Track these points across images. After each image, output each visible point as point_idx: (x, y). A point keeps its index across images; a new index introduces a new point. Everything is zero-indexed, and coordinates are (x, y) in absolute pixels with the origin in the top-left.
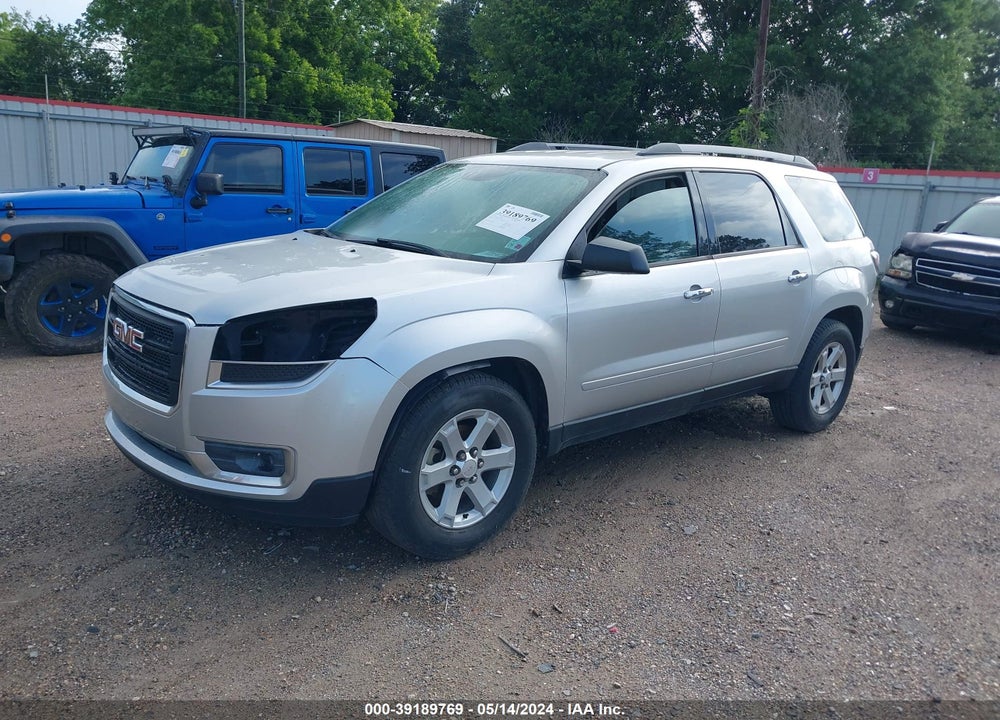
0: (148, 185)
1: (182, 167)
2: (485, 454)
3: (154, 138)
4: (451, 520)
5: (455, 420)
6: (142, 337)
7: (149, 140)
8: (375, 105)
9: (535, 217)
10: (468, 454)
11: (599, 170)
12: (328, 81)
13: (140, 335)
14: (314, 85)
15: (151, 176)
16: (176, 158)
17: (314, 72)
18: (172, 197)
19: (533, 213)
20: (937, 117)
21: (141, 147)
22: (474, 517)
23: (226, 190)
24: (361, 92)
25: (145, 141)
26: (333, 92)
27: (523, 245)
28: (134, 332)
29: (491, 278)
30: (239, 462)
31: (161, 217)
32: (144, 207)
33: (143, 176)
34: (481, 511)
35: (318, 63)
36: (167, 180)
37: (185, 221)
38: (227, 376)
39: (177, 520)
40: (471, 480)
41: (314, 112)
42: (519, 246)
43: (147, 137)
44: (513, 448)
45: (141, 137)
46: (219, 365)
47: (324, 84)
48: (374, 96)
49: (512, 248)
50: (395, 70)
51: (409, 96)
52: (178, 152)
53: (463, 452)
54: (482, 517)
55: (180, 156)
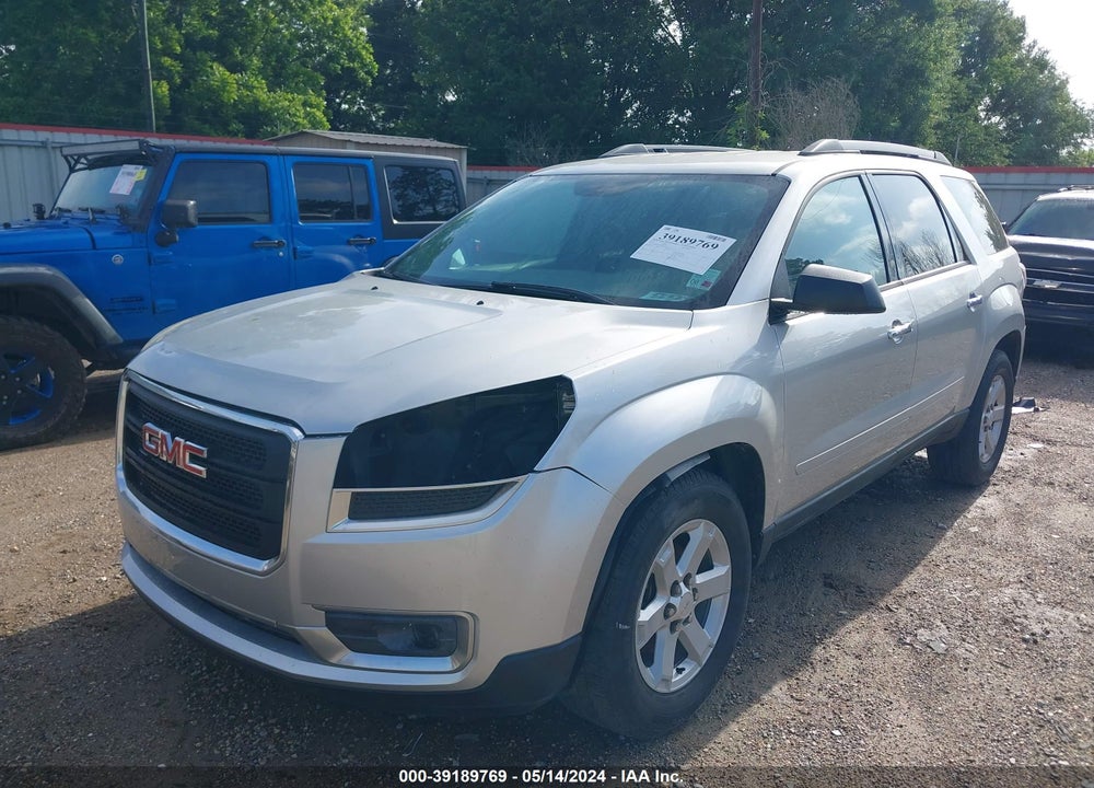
0: (94, 218)
1: (139, 193)
2: (700, 579)
3: (90, 157)
4: (667, 681)
5: (670, 540)
6: (205, 456)
7: (83, 160)
8: (307, 115)
9: (715, 242)
10: (682, 584)
11: (774, 175)
12: (250, 88)
13: (201, 452)
14: (233, 95)
15: (96, 205)
16: (127, 181)
17: (232, 78)
18: (129, 232)
19: (711, 237)
20: (929, 111)
21: (72, 170)
22: (690, 669)
23: (201, 220)
24: (290, 101)
25: (77, 162)
26: (256, 102)
27: (713, 281)
28: (186, 447)
29: (695, 332)
30: (383, 639)
31: (118, 259)
32: (94, 247)
33: (85, 206)
34: (697, 659)
35: (235, 68)
36: (123, 211)
37: (150, 261)
38: (359, 511)
39: (251, 707)
40: (686, 621)
41: (234, 126)
42: (706, 284)
43: (80, 156)
44: (729, 566)
45: (72, 156)
46: (345, 496)
47: (246, 93)
48: (305, 104)
49: (698, 286)
50: (326, 74)
51: (340, 104)
52: (130, 174)
53: (676, 583)
54: (699, 669)
55: (135, 179)
